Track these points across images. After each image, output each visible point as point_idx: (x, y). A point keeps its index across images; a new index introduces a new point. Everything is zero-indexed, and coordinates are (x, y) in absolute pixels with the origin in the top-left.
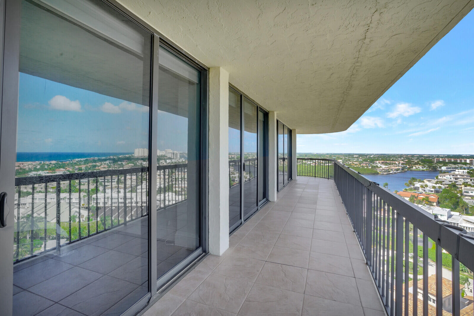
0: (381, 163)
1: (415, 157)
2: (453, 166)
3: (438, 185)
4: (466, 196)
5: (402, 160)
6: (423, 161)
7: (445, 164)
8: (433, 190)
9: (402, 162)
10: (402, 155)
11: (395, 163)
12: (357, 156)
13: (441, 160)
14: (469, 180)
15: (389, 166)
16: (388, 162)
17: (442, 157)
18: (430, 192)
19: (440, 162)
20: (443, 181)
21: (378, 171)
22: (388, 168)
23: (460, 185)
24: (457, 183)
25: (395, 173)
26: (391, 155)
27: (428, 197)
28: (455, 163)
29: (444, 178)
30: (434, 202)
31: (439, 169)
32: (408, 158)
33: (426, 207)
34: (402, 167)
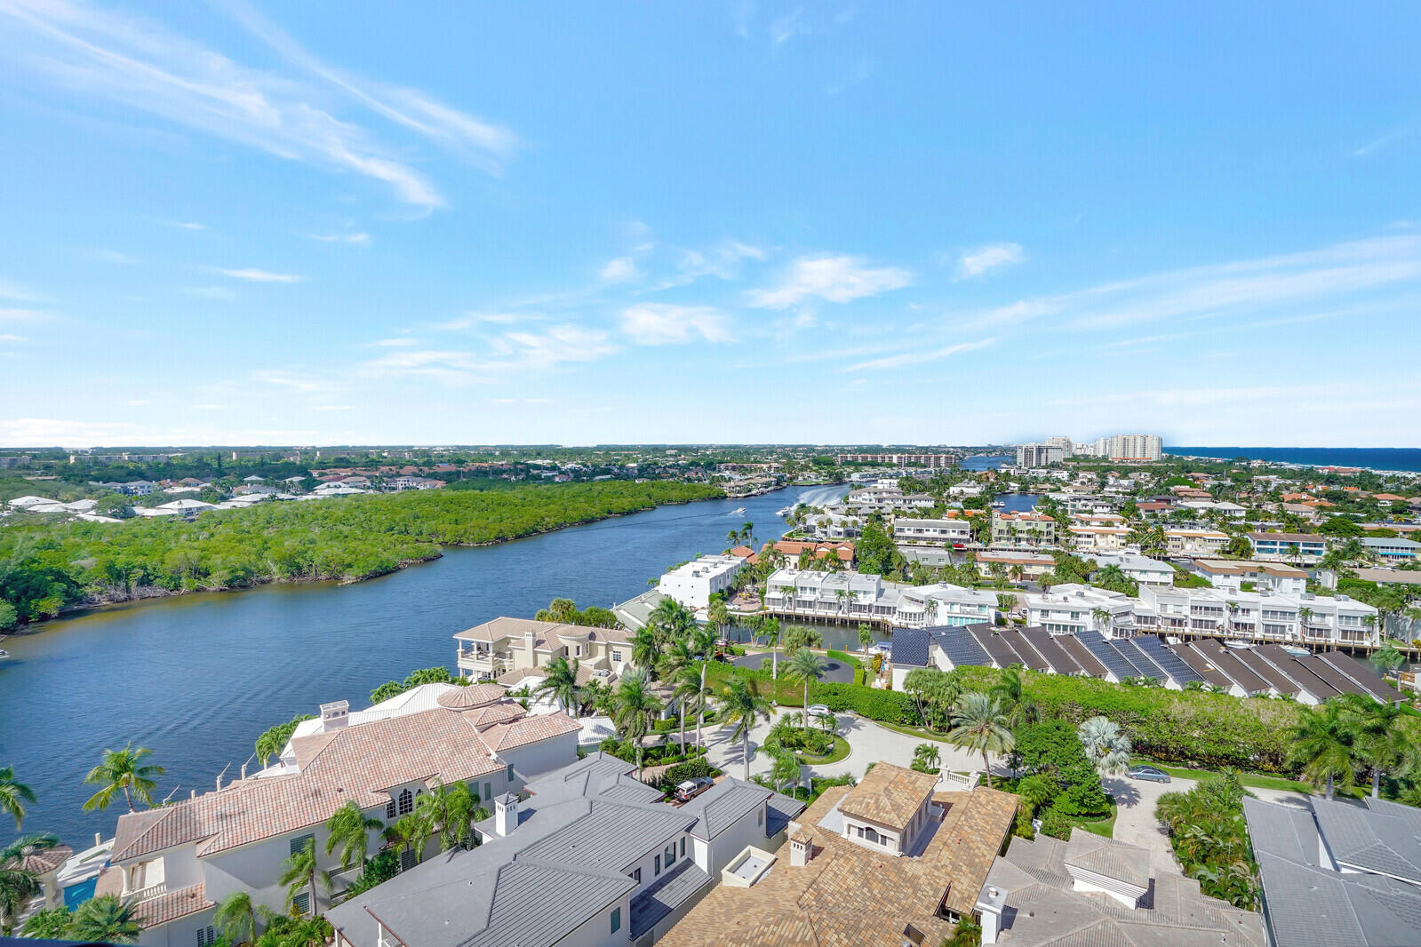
0: (730, 468)
1: (801, 451)
2: (872, 471)
3: (851, 518)
4: (899, 537)
5: (776, 461)
6: (817, 462)
7: (858, 466)
8: (841, 530)
9: (776, 464)
10: (773, 446)
11: (762, 469)
12: (673, 452)
13: (849, 457)
14: (902, 503)
15: (749, 477)
16: (745, 465)
17: (849, 452)
18: (836, 537)
19: (848, 463)
20: (859, 509)
21: (725, 491)
22: (746, 482)
23: (888, 514)
24: (883, 511)
25: (762, 493)
26: (751, 447)
27: (834, 551)
28: (874, 464)
29: (860, 499)
30: (846, 561)
31: (847, 480)
32: (786, 456)
33: (836, 576)
34: (776, 477)
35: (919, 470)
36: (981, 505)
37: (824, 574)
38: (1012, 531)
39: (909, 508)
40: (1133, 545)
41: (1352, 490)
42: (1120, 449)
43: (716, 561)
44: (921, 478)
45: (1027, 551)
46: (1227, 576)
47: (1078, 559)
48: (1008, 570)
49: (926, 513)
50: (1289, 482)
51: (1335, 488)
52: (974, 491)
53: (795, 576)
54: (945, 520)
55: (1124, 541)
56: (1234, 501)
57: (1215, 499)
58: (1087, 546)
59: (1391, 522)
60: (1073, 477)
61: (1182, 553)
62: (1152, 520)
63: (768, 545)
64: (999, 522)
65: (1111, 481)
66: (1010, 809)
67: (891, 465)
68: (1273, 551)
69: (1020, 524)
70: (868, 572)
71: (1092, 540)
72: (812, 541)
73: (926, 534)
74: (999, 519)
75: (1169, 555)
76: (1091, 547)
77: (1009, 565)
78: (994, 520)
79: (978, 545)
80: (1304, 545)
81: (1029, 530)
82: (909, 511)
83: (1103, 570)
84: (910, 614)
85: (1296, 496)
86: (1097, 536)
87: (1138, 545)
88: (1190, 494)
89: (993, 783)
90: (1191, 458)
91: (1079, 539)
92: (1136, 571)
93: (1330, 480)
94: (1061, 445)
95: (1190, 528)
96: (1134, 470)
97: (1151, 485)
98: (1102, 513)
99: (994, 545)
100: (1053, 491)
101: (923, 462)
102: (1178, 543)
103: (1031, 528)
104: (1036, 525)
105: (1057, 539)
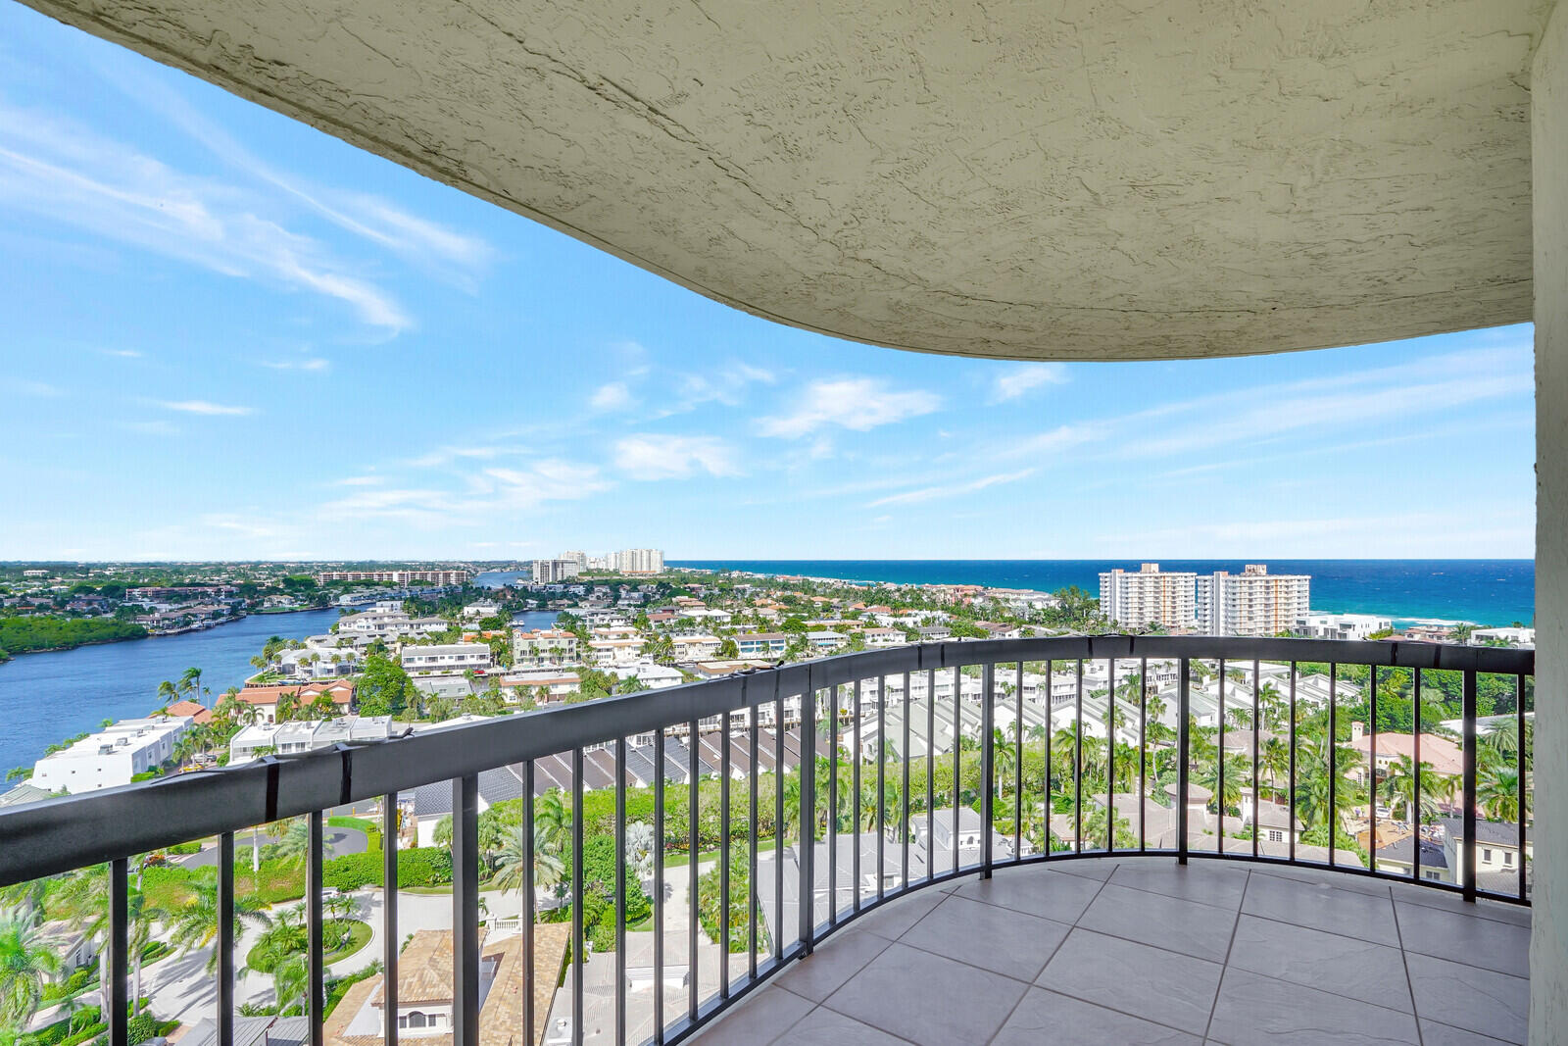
0: (149, 594)
1: (263, 569)
2: (367, 592)
3: (344, 652)
4: (408, 668)
5: (227, 583)
6: (289, 583)
7: (347, 587)
8: (332, 666)
9: (229, 587)
10: (220, 563)
11: (205, 594)
12: (39, 573)
13: (336, 575)
14: (408, 628)
15: (185, 605)
17: (334, 569)
18: (324, 676)
19: (335, 584)
20: (355, 638)
21: (145, 627)
22: (181, 613)
23: (393, 643)
24: (385, 639)
25: (208, 627)
27: (327, 694)
28: (368, 584)
29: (354, 627)
30: (342, 704)
31: (334, 603)
32: (242, 575)
33: (331, 725)
34: (228, 604)
35: (427, 589)
36: (500, 625)
37: (315, 724)
38: (534, 651)
39: (419, 634)
40: (647, 655)
41: (798, 594)
42: (629, 560)
43: (141, 726)
44: (428, 598)
45: (551, 670)
47: (600, 674)
48: (533, 693)
49: (438, 638)
50: (758, 590)
51: (788, 593)
52: (490, 610)
53: (272, 732)
54: (461, 645)
55: (639, 652)
56: (721, 608)
57: (708, 607)
58: (606, 660)
59: (823, 619)
60: (589, 591)
61: (686, 659)
62: (661, 630)
63: (227, 695)
64: (520, 643)
65: (623, 593)
66: (562, 939)
68: (751, 650)
69: (542, 643)
70: (373, 714)
72: (294, 684)
73: (441, 663)
74: (520, 640)
75: (676, 661)
76: (611, 662)
77: (535, 687)
78: (516, 641)
79: (499, 669)
80: (772, 642)
81: (551, 649)
82: (418, 638)
83: (623, 681)
85: (764, 601)
88: (689, 604)
89: (542, 919)
90: (688, 570)
91: (599, 654)
92: (652, 679)
93: (785, 587)
94: (575, 559)
95: (692, 635)
96: (643, 582)
98: (619, 626)
99: (515, 668)
100: (569, 606)
101: (429, 579)
102: (683, 650)
103: (553, 646)
104: (559, 643)
105: (578, 656)
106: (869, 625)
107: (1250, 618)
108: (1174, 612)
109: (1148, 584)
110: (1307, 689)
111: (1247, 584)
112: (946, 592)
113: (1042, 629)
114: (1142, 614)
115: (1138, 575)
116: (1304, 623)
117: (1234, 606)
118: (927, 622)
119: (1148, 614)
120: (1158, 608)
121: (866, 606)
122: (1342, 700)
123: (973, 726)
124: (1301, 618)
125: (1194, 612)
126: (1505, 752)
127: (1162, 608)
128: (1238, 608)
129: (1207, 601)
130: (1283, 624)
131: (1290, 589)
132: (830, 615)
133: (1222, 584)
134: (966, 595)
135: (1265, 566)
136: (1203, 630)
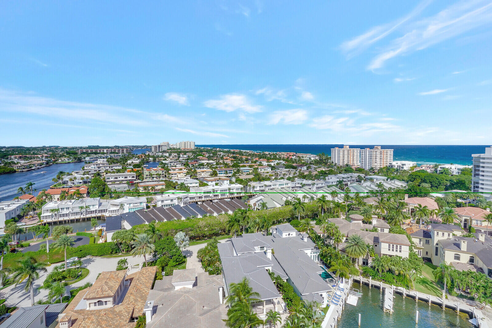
0: (17, 157)
1: (59, 149)
2: (95, 156)
3: (86, 176)
4: (108, 181)
5: (46, 153)
6: (68, 153)
7: (88, 154)
8: (81, 181)
9: (46, 155)
10: (44, 147)
11: (37, 157)
13: (84, 151)
14: (108, 168)
15: (30, 161)
16: (27, 156)
17: (84, 148)
18: (78, 184)
19: (84, 153)
20: (90, 172)
21: (15, 169)
22: (28, 164)
23: (103, 173)
24: (100, 172)
25: (38, 169)
27: (78, 190)
28: (96, 153)
29: (90, 168)
30: (84, 194)
31: (83, 160)
32: (51, 151)
33: (79, 201)
34: (46, 161)
35: (115, 155)
36: (140, 166)
37: (73, 201)
38: (151, 175)
39: (112, 170)
40: (188, 175)
41: (238, 155)
42: (184, 145)
43: (9, 203)
44: (116, 158)
45: (156, 181)
46: (212, 182)
47: (172, 182)
48: (150, 189)
49: (119, 171)
50: (225, 154)
51: (235, 155)
52: (137, 161)
53: (58, 204)
54: (126, 173)
55: (185, 175)
56: (213, 160)
57: (209, 160)
58: (175, 177)
59: (245, 163)
60: (170, 155)
61: (201, 176)
62: (193, 167)
63: (42, 192)
64: (146, 172)
65: (181, 156)
66: (154, 272)
67: (104, 153)
68: (222, 173)
69: (153, 172)
70: (94, 197)
71: (176, 175)
72: (67, 187)
73: (119, 179)
74: (146, 171)
75: (198, 177)
76: (176, 178)
77: (150, 187)
78: (144, 172)
79: (139, 181)
80: (229, 171)
81: (156, 174)
82: (112, 171)
83: (179, 184)
84: (114, 211)
85: (226, 158)
86: (178, 174)
87: (189, 175)
88: (203, 159)
89: (148, 265)
90: (203, 148)
91: (172, 175)
92: (189, 183)
93: (234, 153)
94: (166, 145)
95: (203, 169)
96: (188, 152)
97: (192, 157)
98: (179, 166)
99: (145, 180)
100: (164, 160)
101: (117, 152)
102: (200, 174)
103: (157, 173)
104: (159, 172)
105: (165, 176)
106: (260, 165)
107: (376, 162)
108: (353, 161)
109: (345, 152)
110: (392, 184)
111: (375, 152)
112: (284, 154)
113: (313, 166)
114: (343, 161)
115: (343, 149)
116: (391, 164)
117: (371, 159)
118: (278, 164)
119: (345, 161)
120: (349, 159)
121: (259, 159)
122: (402, 187)
123: (291, 197)
124: (390, 162)
125: (359, 161)
126: (448, 202)
127: (350, 159)
128: (372, 159)
129: (363, 157)
130: (385, 164)
131: (387, 154)
132: (247, 162)
133: (368, 152)
134: (290, 156)
135: (380, 147)
136: (362, 166)
